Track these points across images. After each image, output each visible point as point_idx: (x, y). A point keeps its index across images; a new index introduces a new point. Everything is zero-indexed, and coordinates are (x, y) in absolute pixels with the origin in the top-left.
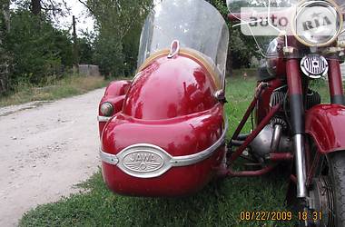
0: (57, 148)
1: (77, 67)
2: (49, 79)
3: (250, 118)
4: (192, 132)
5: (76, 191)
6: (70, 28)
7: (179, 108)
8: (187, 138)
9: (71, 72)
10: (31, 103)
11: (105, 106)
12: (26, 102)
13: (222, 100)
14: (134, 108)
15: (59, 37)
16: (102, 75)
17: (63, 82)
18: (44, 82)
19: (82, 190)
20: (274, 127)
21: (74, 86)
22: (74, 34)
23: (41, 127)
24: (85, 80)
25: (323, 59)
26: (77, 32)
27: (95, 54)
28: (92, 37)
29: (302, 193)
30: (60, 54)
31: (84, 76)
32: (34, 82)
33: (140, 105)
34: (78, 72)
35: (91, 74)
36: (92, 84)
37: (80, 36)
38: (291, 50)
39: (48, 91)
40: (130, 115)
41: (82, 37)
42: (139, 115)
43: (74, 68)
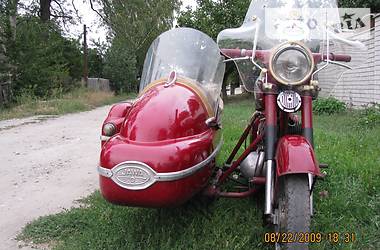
0: (61, 165)
1: (86, 80)
2: (55, 91)
3: (243, 144)
4: (176, 154)
5: (77, 206)
6: (80, 37)
7: (169, 132)
8: (171, 158)
9: (79, 86)
10: (35, 117)
11: (108, 127)
12: (29, 116)
13: (215, 126)
14: (129, 131)
15: (68, 47)
16: (112, 90)
17: (69, 95)
18: (49, 95)
19: (83, 205)
20: (259, 154)
21: (81, 101)
22: (85, 43)
23: (45, 143)
24: (93, 95)
25: (297, 95)
26: (88, 42)
27: (106, 67)
28: (104, 48)
29: (268, 210)
30: (68, 66)
31: (93, 90)
32: (38, 94)
33: (135, 128)
34: (86, 85)
35: (101, 88)
36: (101, 99)
37: (91, 46)
38: (270, 86)
39: (53, 105)
40: (126, 136)
41: (92, 48)
42: (133, 137)
43: (83, 82)
